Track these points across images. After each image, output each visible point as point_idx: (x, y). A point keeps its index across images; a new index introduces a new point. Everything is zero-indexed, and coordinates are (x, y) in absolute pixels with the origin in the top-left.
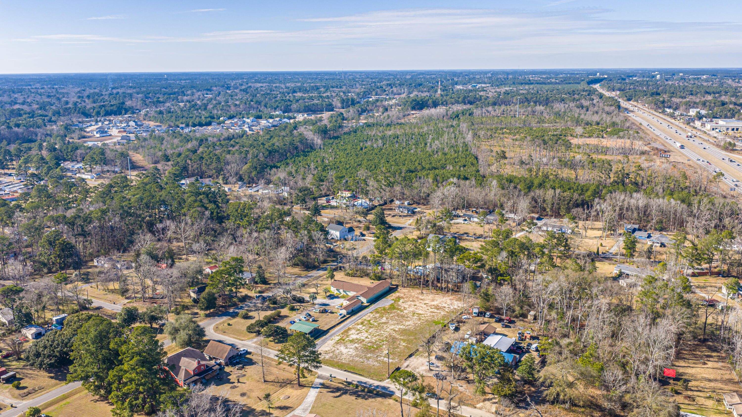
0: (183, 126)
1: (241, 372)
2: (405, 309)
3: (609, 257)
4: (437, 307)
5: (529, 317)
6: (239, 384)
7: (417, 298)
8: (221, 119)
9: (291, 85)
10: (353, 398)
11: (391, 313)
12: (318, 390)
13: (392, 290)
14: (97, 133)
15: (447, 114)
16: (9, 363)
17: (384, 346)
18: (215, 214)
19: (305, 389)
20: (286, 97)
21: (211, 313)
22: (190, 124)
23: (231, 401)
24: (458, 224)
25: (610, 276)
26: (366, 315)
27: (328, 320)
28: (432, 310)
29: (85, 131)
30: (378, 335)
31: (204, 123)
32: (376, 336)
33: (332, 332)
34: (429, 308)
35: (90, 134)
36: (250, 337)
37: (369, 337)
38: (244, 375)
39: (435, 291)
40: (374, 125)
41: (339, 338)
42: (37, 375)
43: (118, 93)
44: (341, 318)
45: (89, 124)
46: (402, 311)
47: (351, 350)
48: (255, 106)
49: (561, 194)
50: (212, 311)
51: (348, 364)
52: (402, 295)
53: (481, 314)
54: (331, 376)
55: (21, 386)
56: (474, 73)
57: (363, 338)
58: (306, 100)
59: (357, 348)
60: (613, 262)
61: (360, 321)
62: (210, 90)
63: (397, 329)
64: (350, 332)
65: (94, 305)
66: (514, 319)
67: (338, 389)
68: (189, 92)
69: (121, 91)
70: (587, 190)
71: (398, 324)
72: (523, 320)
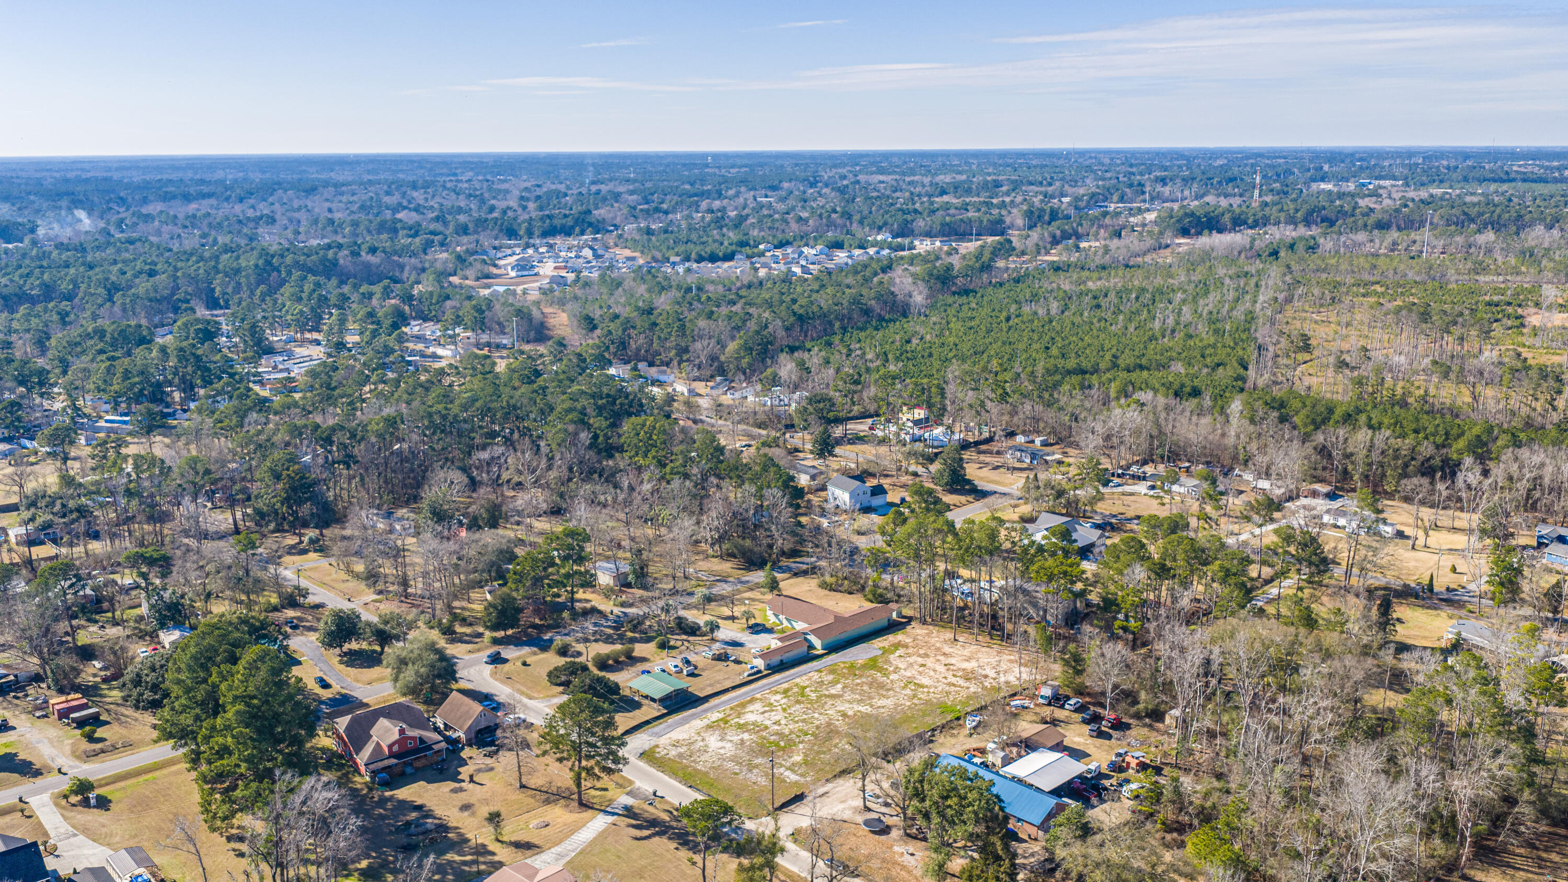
0: (677, 259)
1: (488, 761)
2: (897, 670)
3: (1458, 601)
4: (968, 676)
5: (1168, 720)
6: (471, 785)
7: (938, 649)
8: (762, 247)
9: (945, 179)
10: (673, 845)
11: (861, 676)
12: (610, 819)
13: (892, 627)
14: (513, 269)
15: (1251, 248)
16: (106, 692)
17: (801, 746)
18: (601, 439)
19: (590, 813)
20: (914, 204)
21: (507, 637)
22: (693, 256)
23: (435, 818)
24: (1132, 494)
25: (1436, 645)
26: (804, 676)
27: (720, 676)
28: (954, 680)
29: (495, 266)
30: (804, 721)
31: (721, 254)
32: (797, 722)
33: (714, 702)
34: (949, 675)
35: (502, 271)
36: (550, 693)
37: (783, 722)
38: (492, 769)
39: (988, 639)
40: (1069, 266)
41: (721, 716)
42: (136, 720)
43: (598, 192)
44: (749, 675)
45: (509, 251)
46: (886, 675)
47: (729, 745)
48: (839, 221)
49: (1392, 441)
50: (510, 632)
51: (706, 774)
52: (908, 640)
53: (1057, 700)
54: (655, 794)
55: (97, 735)
56: (1382, 154)
57: (768, 723)
58: (952, 211)
59: (742, 742)
60: (1463, 612)
61: (785, 686)
62: (774, 188)
63: (850, 713)
64: (750, 708)
65: (312, 600)
66: (1131, 721)
67: (653, 823)
68: (731, 192)
69: (604, 188)
70: (1459, 436)
71: (859, 702)
72: (1150, 726)
